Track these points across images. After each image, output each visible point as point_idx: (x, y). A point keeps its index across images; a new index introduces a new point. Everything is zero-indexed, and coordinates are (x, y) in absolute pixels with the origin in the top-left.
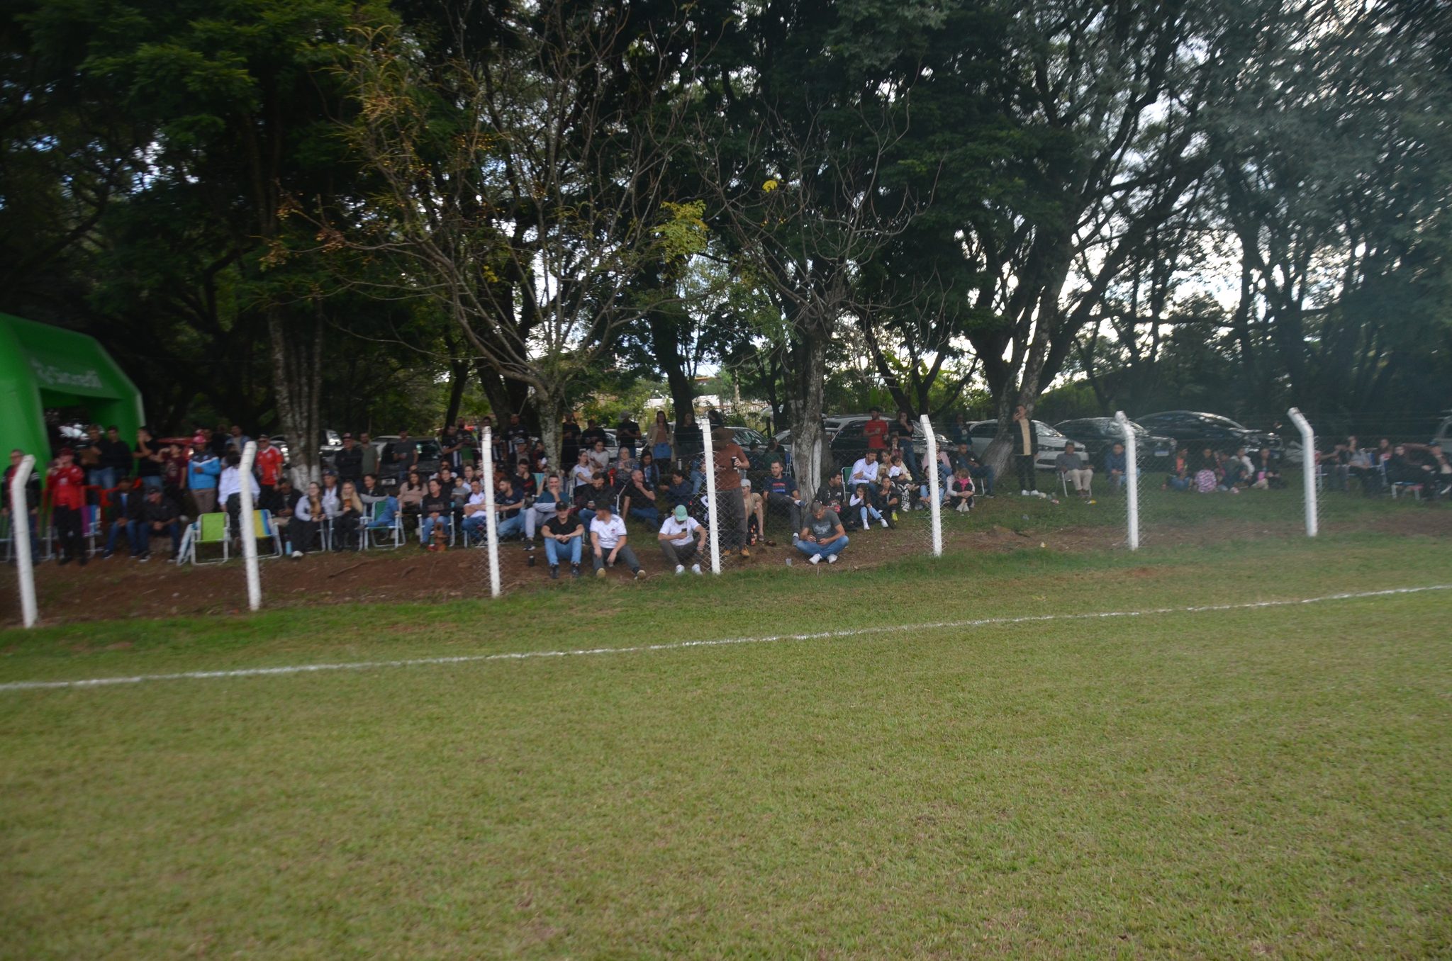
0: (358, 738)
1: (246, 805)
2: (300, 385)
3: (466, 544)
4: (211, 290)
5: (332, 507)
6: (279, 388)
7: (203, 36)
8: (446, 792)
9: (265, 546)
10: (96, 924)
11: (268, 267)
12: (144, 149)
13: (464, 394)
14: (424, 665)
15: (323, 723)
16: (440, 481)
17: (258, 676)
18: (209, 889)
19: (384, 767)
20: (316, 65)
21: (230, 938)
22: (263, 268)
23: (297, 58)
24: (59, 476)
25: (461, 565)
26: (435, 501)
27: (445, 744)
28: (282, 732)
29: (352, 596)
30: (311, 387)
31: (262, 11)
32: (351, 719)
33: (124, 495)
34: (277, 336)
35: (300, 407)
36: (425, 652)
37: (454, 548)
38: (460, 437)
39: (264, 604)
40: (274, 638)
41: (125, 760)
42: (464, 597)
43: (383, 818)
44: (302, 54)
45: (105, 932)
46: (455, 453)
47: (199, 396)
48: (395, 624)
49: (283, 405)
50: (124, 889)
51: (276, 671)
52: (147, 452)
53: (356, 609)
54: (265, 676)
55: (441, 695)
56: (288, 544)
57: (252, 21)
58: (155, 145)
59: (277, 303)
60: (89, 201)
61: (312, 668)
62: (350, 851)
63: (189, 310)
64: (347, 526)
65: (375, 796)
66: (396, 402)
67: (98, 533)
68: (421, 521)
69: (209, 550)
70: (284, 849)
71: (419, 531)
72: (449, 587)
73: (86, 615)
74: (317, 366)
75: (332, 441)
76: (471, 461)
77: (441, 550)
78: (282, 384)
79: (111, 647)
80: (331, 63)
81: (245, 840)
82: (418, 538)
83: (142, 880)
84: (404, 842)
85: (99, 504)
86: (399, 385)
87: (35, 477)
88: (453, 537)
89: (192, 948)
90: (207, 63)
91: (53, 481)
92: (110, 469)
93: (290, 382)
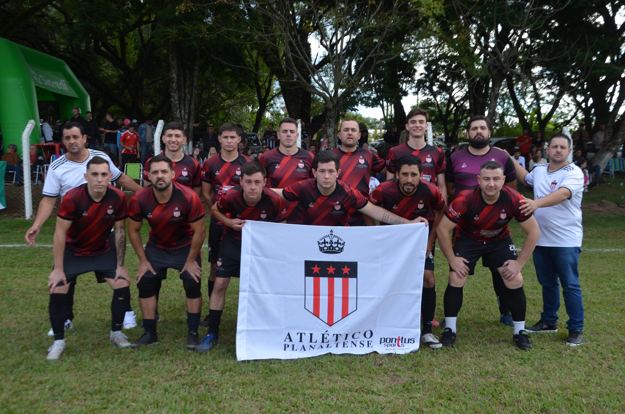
2: (185, 94)
4: (124, 44)
35: (184, 106)
49: (175, 105)
78: (175, 92)
93: (180, 91)
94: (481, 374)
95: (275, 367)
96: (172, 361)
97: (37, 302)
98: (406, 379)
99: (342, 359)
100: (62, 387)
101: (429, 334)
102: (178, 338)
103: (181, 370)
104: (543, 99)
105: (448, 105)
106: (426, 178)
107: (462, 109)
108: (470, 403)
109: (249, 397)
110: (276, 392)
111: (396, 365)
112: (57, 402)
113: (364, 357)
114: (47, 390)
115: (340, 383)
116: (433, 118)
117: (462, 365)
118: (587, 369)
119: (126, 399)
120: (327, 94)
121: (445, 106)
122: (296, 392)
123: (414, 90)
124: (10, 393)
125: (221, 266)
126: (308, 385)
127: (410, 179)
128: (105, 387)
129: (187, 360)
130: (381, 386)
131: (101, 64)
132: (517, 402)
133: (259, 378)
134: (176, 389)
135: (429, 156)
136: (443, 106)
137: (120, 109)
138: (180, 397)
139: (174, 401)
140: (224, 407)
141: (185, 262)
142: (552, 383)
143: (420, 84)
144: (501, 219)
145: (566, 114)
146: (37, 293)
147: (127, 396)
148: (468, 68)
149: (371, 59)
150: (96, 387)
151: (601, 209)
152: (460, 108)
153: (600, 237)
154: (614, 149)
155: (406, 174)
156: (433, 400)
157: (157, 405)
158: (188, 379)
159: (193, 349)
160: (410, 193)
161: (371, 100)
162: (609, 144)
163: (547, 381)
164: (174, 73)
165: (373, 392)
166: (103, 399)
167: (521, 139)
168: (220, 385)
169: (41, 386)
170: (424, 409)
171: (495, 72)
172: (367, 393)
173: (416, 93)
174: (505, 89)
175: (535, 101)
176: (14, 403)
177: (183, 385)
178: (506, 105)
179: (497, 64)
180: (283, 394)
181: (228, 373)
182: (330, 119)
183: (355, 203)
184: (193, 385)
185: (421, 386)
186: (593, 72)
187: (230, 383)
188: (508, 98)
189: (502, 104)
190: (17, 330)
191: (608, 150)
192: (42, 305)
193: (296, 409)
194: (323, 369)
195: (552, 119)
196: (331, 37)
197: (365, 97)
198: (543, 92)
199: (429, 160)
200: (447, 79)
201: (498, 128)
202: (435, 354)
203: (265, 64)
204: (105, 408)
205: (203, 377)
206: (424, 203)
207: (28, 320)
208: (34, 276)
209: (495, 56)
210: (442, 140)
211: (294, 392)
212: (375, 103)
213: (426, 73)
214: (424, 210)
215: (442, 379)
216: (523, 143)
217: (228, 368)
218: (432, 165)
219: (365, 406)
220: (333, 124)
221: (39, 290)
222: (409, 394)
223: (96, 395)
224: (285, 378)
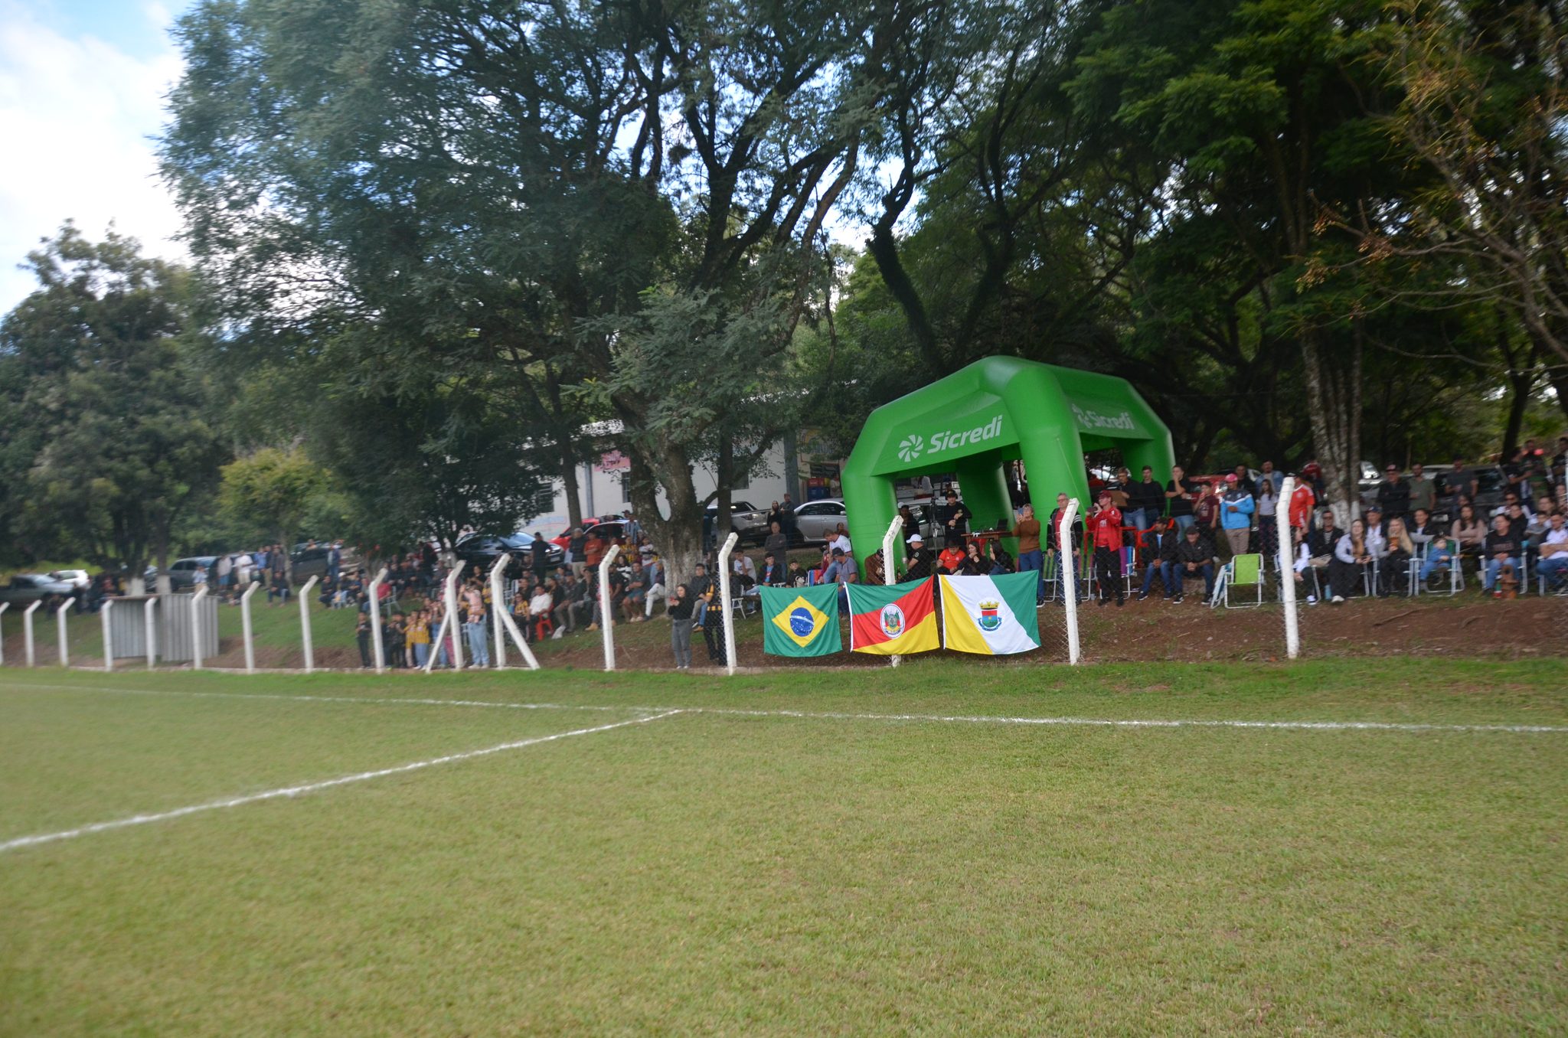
0: (1420, 811)
1: (1298, 870)
2: (1338, 413)
3: (1542, 591)
4: (1233, 321)
5: (1377, 547)
6: (1314, 418)
7: (1228, 57)
8: (1539, 888)
9: (1303, 588)
10: (1155, 967)
11: (1305, 288)
12: (1161, 187)
13: (1526, 413)
14: (1495, 732)
15: (1378, 788)
16: (1507, 518)
17: (1302, 729)
18: (1265, 953)
19: (1455, 847)
20: (1348, 58)
21: (1289, 1011)
22: (1299, 290)
23: (1328, 55)
24: (1100, 518)
25: (1536, 616)
26: (1503, 540)
27: (1532, 830)
28: (1332, 794)
29: (1401, 647)
30: (1350, 414)
31: (1287, 14)
32: (1411, 788)
33: (1160, 536)
34: (1313, 361)
35: (1339, 437)
36: (1494, 717)
37: (1527, 595)
38: (1528, 464)
39: (1303, 652)
40: (1315, 689)
41: (1171, 805)
42: (1542, 654)
43: (1459, 906)
44: (1332, 49)
45: (1164, 977)
46: (1524, 484)
47: (1224, 431)
48: (1455, 682)
49: (1320, 437)
50: (1179, 937)
51: (1319, 726)
52: (1179, 490)
53: (1408, 663)
54: (1308, 731)
55: (1521, 771)
56: (1328, 588)
57: (1276, 28)
58: (1171, 181)
59: (1314, 326)
60: (1112, 246)
61: (1361, 726)
62: (1420, 939)
63: (1213, 343)
64: (1394, 567)
65: (1447, 880)
66: (1441, 426)
67: (1134, 574)
68: (1483, 564)
69: (1241, 593)
70: (1344, 925)
71: (1481, 575)
72: (1523, 641)
73: (1125, 656)
74: (1357, 392)
75: (1368, 474)
76: (1544, 492)
77: (1510, 597)
78: (1318, 414)
79: (1148, 689)
80: (1367, 51)
81: (1300, 907)
82: (1479, 583)
83: (1196, 931)
84: (1487, 941)
85: (1135, 545)
86: (1443, 406)
87: (1079, 519)
88: (1525, 582)
89: (1250, 1013)
90: (1233, 83)
91: (1093, 523)
92: (1141, 510)
93: (1327, 411)
164: (1315, 378)
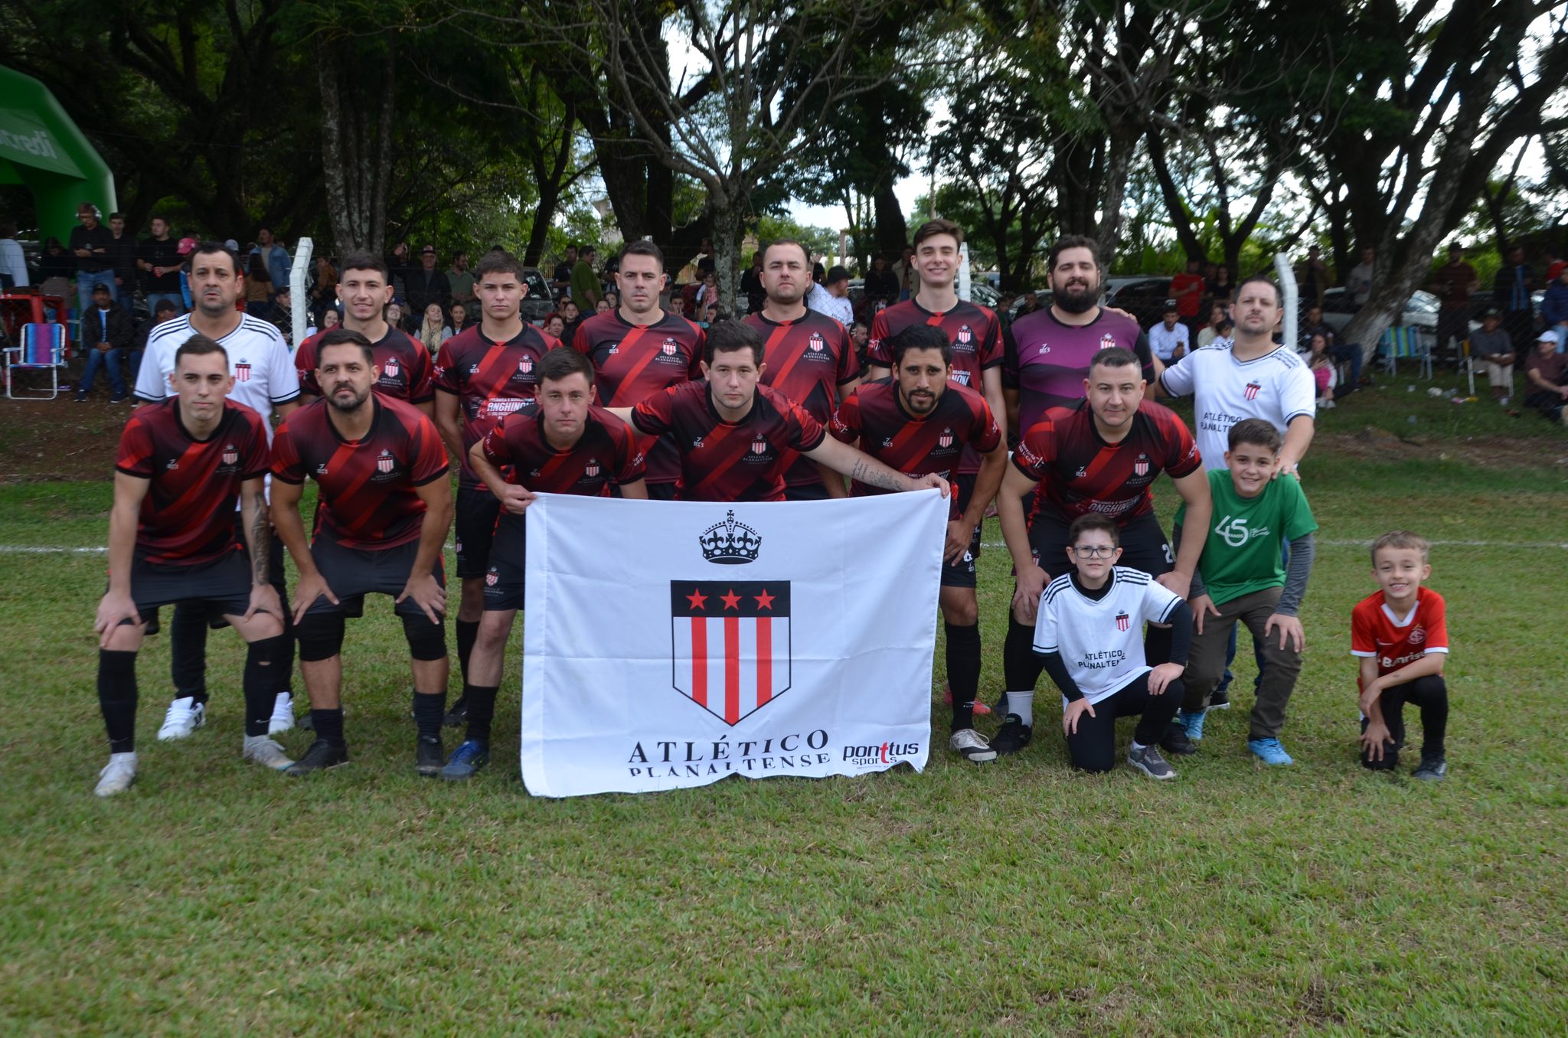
2: (360, 171)
6: (330, 172)
30: (376, 175)
34: (331, 94)
35: (360, 203)
49: (336, 198)
74: (386, 145)
78: (335, 167)
93: (346, 164)
94: (1081, 813)
95: (625, 807)
96: (388, 801)
97: (40, 679)
98: (916, 826)
99: (774, 787)
100: (144, 861)
101: (966, 731)
102: (393, 753)
103: (410, 820)
104: (1233, 182)
105: (1008, 197)
106: (959, 378)
107: (1043, 207)
108: (1056, 870)
109: (573, 869)
110: (631, 859)
111: (894, 798)
112: (137, 890)
113: (822, 784)
114: (110, 867)
115: (770, 838)
116: (971, 229)
117: (1041, 795)
118: (1307, 794)
119: (297, 880)
120: (712, 172)
121: (999, 200)
122: (676, 857)
123: (924, 161)
124: (26, 873)
125: (495, 586)
126: (702, 842)
127: (925, 381)
128: (243, 858)
129: (422, 798)
130: (862, 841)
131: (127, 88)
132: (1157, 864)
133: (590, 832)
134: (407, 858)
135: (965, 327)
136: (994, 199)
137: (183, 204)
138: (417, 874)
139: (404, 882)
140: (520, 891)
141: (408, 576)
142: (1231, 825)
143: (940, 148)
144: (1137, 476)
145: (1289, 220)
146: (35, 659)
147: (296, 874)
148: (1054, 112)
149: (821, 88)
150: (222, 859)
151: (1362, 448)
152: (1036, 205)
153: (1357, 514)
154: (1394, 305)
155: (915, 370)
156: (977, 864)
157: (368, 891)
158: (430, 838)
159: (433, 775)
160: (923, 411)
161: (821, 186)
162: (1383, 294)
163: (1221, 821)
164: (333, 117)
165: (845, 854)
166: (242, 882)
167: (1180, 282)
168: (505, 847)
169: (93, 859)
170: (957, 883)
171: (1118, 119)
172: (834, 855)
173: (930, 170)
174: (1144, 158)
175: (1216, 190)
176: (43, 894)
177: (421, 849)
178: (1146, 197)
179: (1123, 102)
180: (648, 864)
181: (518, 823)
182: (723, 236)
183: (799, 438)
184: (442, 848)
185: (950, 839)
186: (1346, 122)
187: (526, 842)
188: (1152, 180)
189: (1136, 194)
190: (8, 741)
191: (1382, 308)
192: (55, 686)
193: (679, 892)
194: (733, 809)
195: (1256, 232)
196: (718, 26)
197: (806, 180)
198: (1235, 167)
199: (965, 337)
200: (1004, 136)
201: (1127, 252)
202: (980, 773)
203: (553, 95)
204: (252, 900)
205: (463, 832)
206: (954, 434)
207: (29, 720)
208: (19, 622)
209: (1117, 82)
210: (992, 283)
211: (671, 858)
212: (831, 194)
213: (955, 121)
214: (953, 450)
215: (996, 824)
216: (1186, 291)
217: (519, 811)
218: (970, 348)
219: (830, 881)
220: (728, 246)
221: (40, 652)
222: (923, 856)
223: (225, 872)
224: (650, 829)
